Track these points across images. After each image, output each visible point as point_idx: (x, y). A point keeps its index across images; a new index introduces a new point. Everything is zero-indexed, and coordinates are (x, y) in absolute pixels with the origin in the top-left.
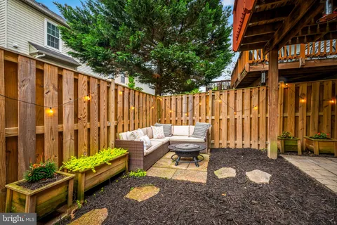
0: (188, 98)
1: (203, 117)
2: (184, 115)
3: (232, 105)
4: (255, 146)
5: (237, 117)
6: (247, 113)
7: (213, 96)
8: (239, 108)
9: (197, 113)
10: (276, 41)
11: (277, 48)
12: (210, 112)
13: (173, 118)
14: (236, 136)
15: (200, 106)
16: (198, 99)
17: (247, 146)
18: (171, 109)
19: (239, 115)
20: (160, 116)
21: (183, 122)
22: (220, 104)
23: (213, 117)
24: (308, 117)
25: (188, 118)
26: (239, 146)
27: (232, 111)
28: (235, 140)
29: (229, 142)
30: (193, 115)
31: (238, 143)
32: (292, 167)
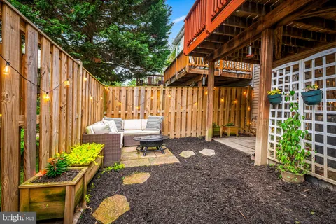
0: (140, 90)
1: (155, 110)
2: (136, 108)
3: (179, 100)
4: (194, 135)
5: (182, 111)
6: (190, 107)
7: (164, 91)
8: (184, 103)
9: (148, 107)
10: (216, 57)
11: (215, 61)
12: (161, 106)
13: (123, 112)
14: (181, 127)
15: (152, 100)
16: (150, 92)
17: (189, 135)
18: (120, 101)
19: (184, 108)
20: (106, 109)
21: (134, 115)
22: (170, 99)
23: (163, 111)
24: (224, 111)
25: (139, 112)
26: (183, 136)
27: (179, 105)
28: (181, 130)
29: (176, 133)
30: (145, 108)
31: (183, 133)
32: (222, 145)
